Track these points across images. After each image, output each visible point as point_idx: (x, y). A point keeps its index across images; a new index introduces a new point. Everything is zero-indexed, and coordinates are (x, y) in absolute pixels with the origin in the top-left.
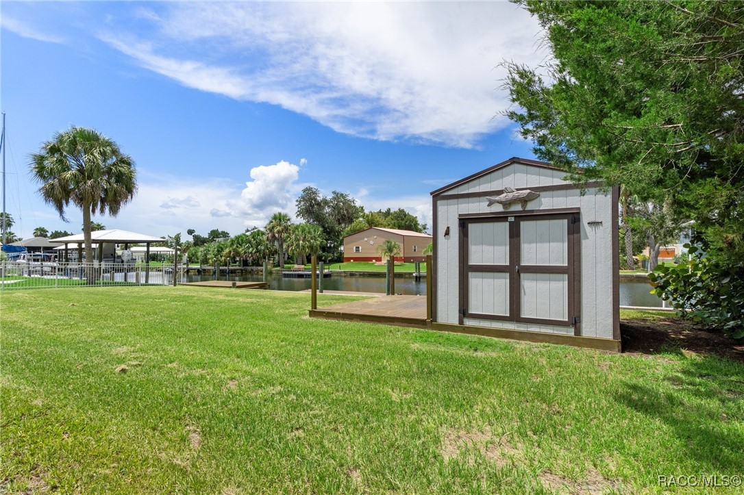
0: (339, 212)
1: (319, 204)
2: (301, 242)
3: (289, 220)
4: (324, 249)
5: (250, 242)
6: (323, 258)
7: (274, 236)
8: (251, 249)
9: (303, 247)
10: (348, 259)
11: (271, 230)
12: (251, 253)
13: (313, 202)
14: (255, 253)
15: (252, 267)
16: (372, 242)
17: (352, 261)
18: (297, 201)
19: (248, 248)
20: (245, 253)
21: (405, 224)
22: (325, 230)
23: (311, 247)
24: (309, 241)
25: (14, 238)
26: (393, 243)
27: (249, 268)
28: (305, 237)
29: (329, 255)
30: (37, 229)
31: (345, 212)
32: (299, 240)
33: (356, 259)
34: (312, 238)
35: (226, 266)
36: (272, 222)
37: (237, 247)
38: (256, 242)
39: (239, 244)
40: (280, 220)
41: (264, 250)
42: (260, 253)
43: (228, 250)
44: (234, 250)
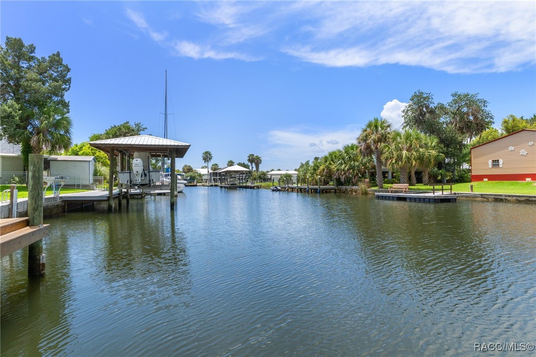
0: (462, 118)
1: (432, 112)
2: (404, 152)
3: (389, 126)
4: (440, 165)
5: (343, 159)
6: (439, 178)
7: (368, 147)
8: (343, 166)
9: (408, 158)
10: (480, 178)
11: (365, 139)
12: (344, 170)
13: (424, 109)
14: (348, 170)
15: (347, 187)
16: (523, 152)
17: (486, 180)
18: (403, 111)
19: (341, 164)
20: (338, 170)
22: (442, 141)
23: (420, 159)
24: (417, 151)
25: (218, 167)
27: (344, 187)
28: (411, 146)
29: (448, 173)
30: (229, 162)
31: (471, 118)
32: (401, 150)
33: (492, 178)
34: (421, 147)
35: (316, 185)
36: (366, 131)
37: (330, 164)
38: (350, 157)
39: (332, 160)
40: (376, 127)
41: (358, 166)
42: (354, 170)
43: (321, 168)
44: (328, 167)
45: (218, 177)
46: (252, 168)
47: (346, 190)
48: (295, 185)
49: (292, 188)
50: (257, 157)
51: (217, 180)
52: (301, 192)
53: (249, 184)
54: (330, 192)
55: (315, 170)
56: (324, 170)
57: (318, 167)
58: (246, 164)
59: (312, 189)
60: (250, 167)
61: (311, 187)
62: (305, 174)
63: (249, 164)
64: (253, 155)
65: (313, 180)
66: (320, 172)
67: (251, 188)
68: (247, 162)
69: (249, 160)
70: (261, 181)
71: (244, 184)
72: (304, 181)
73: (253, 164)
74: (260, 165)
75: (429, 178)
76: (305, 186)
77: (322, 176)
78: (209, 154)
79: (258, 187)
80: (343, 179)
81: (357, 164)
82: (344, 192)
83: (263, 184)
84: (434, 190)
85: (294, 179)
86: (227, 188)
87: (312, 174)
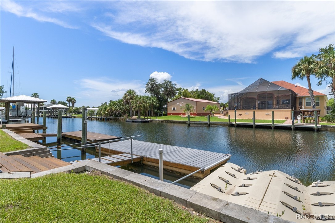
0: (167, 90)
1: (157, 86)
3: (135, 93)
5: (118, 105)
7: (126, 101)
9: (139, 107)
10: (170, 114)
11: (125, 98)
12: (117, 110)
13: (154, 85)
14: (119, 110)
16: (181, 105)
17: (171, 115)
18: (146, 85)
19: (117, 107)
20: (115, 110)
21: (205, 97)
22: (159, 99)
23: (144, 107)
26: (190, 106)
28: (141, 102)
30: (52, 100)
31: (170, 90)
32: (137, 103)
33: (174, 114)
34: (144, 102)
35: (106, 116)
36: (126, 94)
37: (112, 107)
38: (120, 104)
39: (113, 105)
40: (130, 93)
41: (124, 109)
42: (122, 110)
43: (108, 108)
44: (111, 108)
45: (44, 111)
46: (70, 105)
47: (119, 118)
48: (95, 116)
49: (94, 118)
50: (73, 98)
51: (43, 112)
52: (99, 120)
53: (68, 115)
54: (112, 120)
55: (105, 109)
56: (109, 109)
57: (107, 108)
58: (65, 102)
59: (104, 118)
60: (68, 105)
61: (103, 117)
62: (100, 111)
63: (68, 103)
64: (70, 97)
65: (104, 114)
66: (108, 110)
67: (70, 117)
68: (65, 101)
69: (67, 100)
70: (76, 114)
71: (65, 116)
72: (100, 114)
73: (70, 103)
74: (75, 104)
75: (154, 114)
76: (100, 117)
77: (109, 112)
78: (37, 95)
79: (74, 117)
80: (117, 113)
81: (123, 107)
82: (118, 120)
83: (77, 115)
84: (148, 118)
85: (95, 113)
86: (53, 117)
87: (104, 111)
